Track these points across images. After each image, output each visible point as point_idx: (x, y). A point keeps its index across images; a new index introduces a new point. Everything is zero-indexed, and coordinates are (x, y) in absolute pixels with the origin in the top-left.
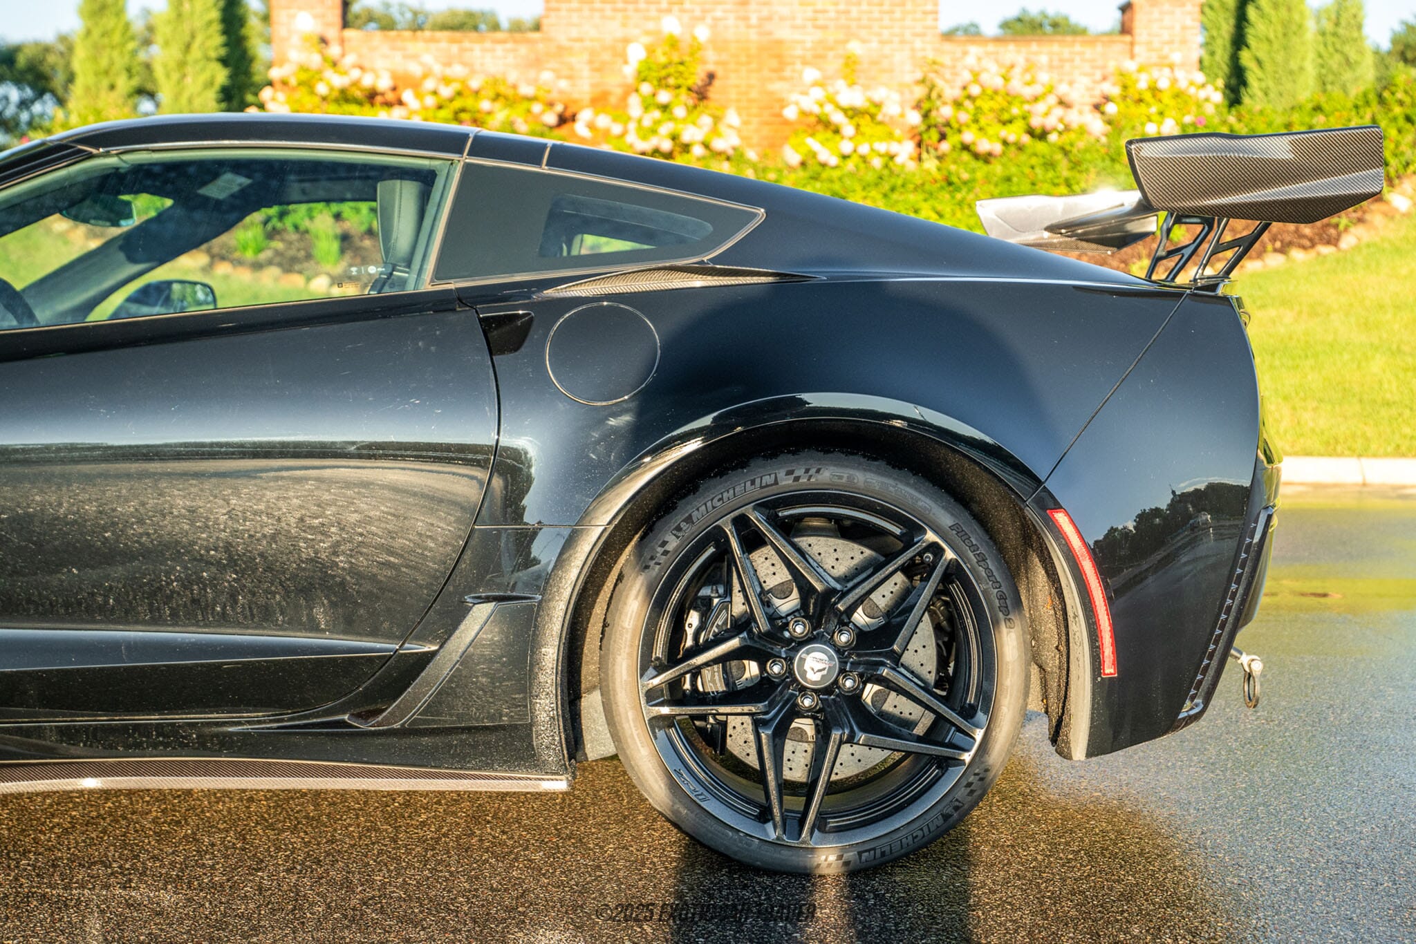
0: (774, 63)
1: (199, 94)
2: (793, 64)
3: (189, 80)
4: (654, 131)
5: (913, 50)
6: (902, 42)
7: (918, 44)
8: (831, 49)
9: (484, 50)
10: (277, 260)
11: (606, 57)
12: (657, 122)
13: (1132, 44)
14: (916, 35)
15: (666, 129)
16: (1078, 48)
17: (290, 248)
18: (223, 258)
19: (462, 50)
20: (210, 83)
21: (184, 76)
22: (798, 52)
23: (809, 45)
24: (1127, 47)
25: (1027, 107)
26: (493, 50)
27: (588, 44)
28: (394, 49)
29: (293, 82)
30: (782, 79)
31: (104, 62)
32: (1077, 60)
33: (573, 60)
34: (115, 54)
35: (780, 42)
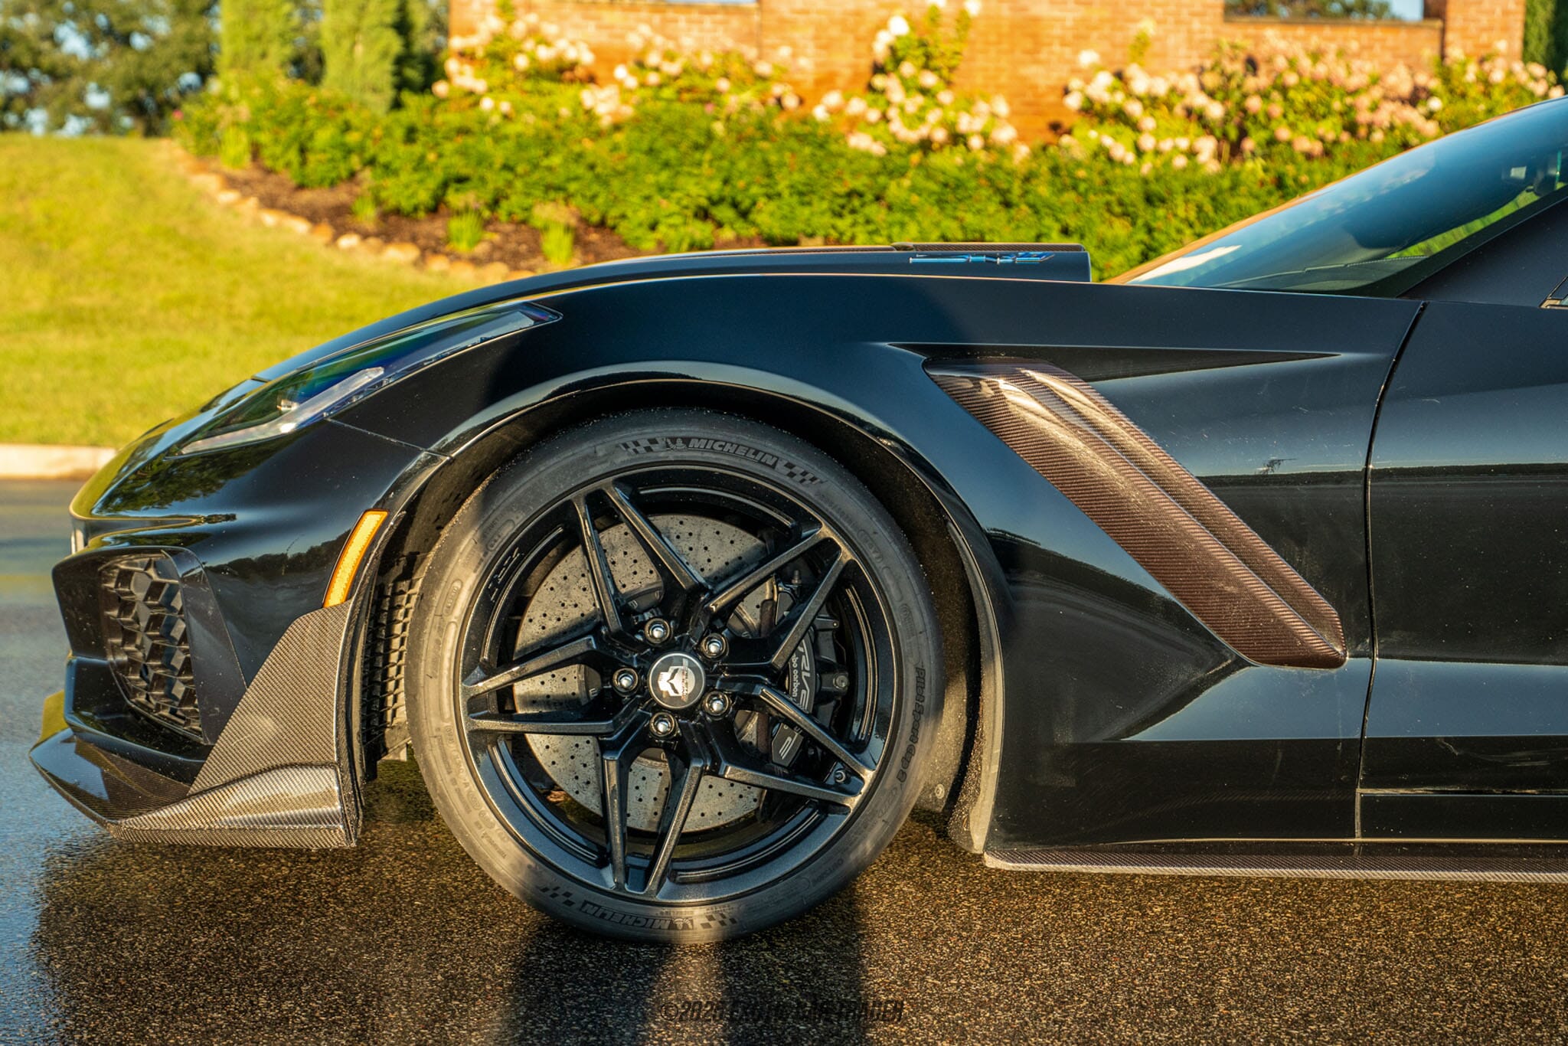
0: (1028, 44)
1: (373, 65)
2: (1050, 44)
3: (359, 49)
4: (921, 119)
5: (1190, 32)
6: (1178, 22)
7: (1196, 25)
8: (1095, 28)
9: (690, 21)
10: (497, 255)
11: (834, 32)
12: (923, 109)
13: (1443, 31)
14: (1193, 14)
15: (933, 116)
16: (1378, 33)
17: (508, 241)
18: (436, 252)
19: (665, 21)
20: (384, 55)
21: (354, 44)
22: (1057, 31)
23: (1069, 23)
24: (1436, 35)
25: (1349, 100)
26: (701, 22)
27: (814, 16)
28: (586, 17)
29: (480, 53)
30: (1037, 62)
31: (256, 27)
32: (1377, 48)
33: (797, 35)
34: (269, 18)
35: (1036, 20)
